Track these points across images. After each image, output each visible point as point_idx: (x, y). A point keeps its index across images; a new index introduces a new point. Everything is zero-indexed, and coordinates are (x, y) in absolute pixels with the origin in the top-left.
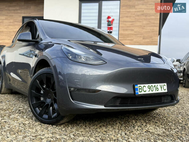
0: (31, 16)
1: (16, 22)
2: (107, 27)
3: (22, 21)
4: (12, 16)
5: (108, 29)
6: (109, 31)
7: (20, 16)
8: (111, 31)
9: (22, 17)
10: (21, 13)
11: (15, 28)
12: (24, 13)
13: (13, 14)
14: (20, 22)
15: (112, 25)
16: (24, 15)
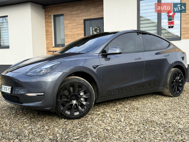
0: (91, 18)
1: (78, 25)
2: (168, 21)
3: (83, 24)
4: (75, 20)
5: (169, 24)
6: (170, 25)
7: (82, 19)
8: (173, 25)
9: (83, 20)
10: (82, 16)
11: (79, 31)
12: (85, 16)
13: (76, 18)
14: (82, 25)
15: (173, 19)
16: (85, 18)
